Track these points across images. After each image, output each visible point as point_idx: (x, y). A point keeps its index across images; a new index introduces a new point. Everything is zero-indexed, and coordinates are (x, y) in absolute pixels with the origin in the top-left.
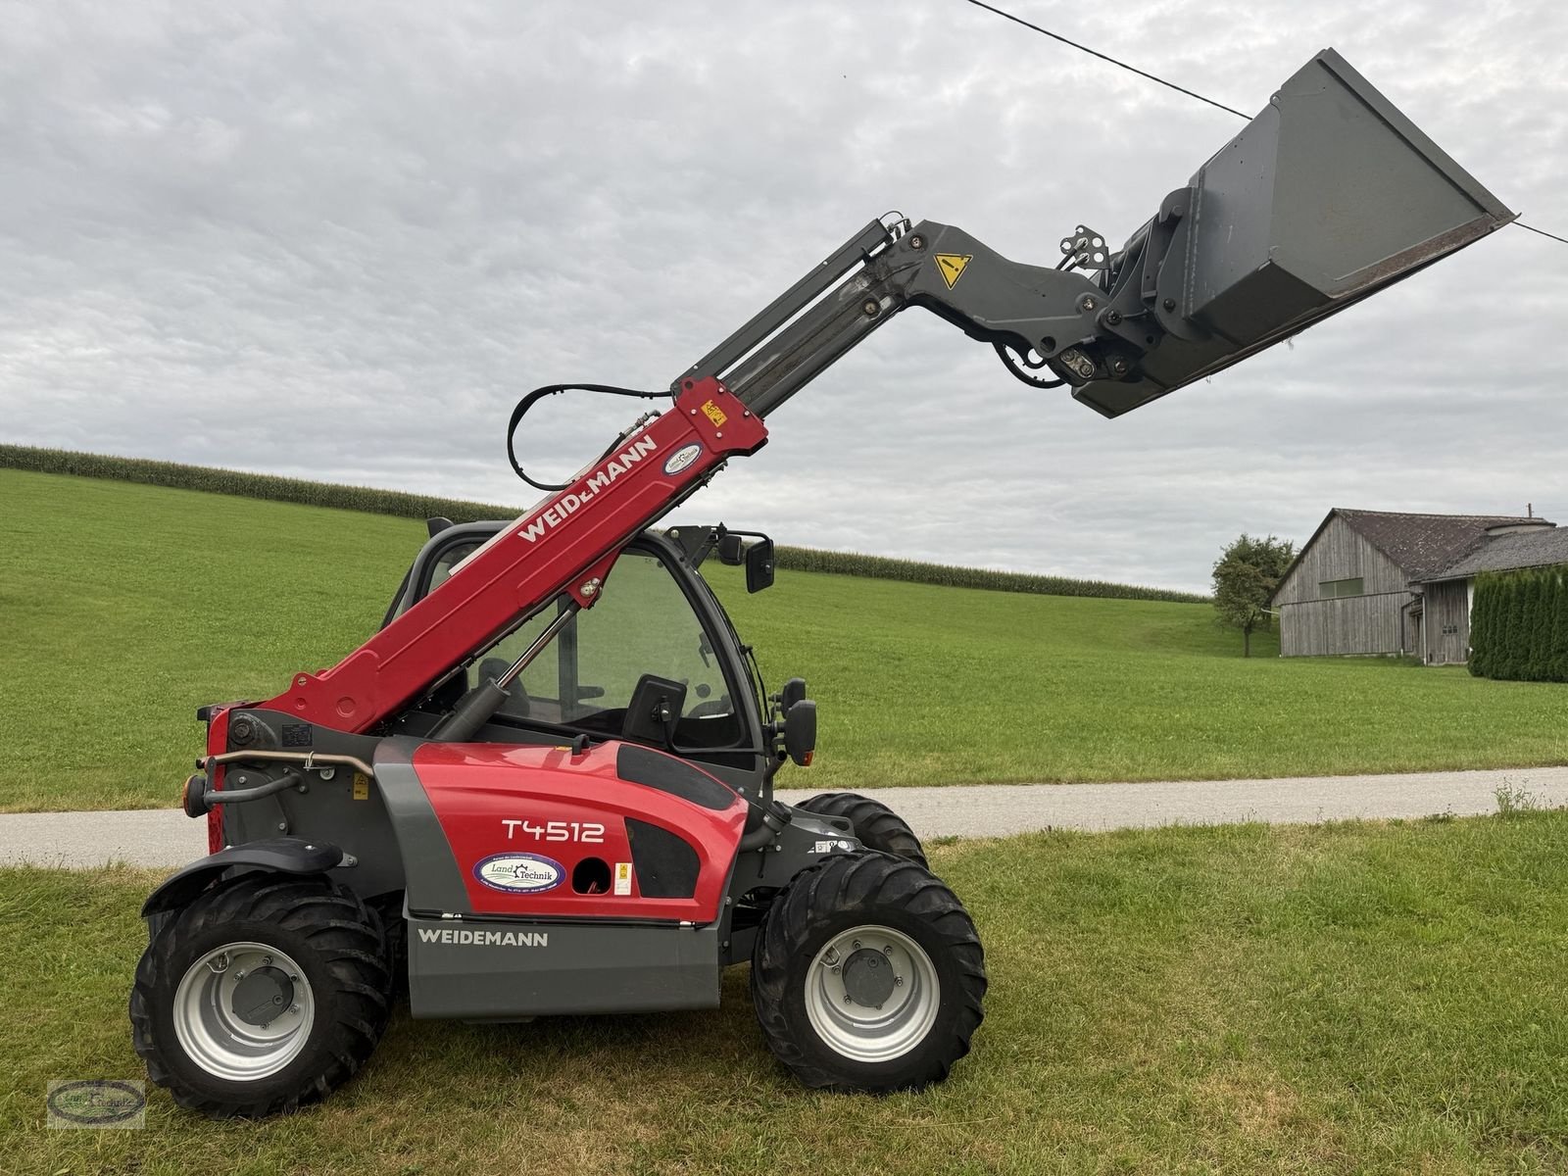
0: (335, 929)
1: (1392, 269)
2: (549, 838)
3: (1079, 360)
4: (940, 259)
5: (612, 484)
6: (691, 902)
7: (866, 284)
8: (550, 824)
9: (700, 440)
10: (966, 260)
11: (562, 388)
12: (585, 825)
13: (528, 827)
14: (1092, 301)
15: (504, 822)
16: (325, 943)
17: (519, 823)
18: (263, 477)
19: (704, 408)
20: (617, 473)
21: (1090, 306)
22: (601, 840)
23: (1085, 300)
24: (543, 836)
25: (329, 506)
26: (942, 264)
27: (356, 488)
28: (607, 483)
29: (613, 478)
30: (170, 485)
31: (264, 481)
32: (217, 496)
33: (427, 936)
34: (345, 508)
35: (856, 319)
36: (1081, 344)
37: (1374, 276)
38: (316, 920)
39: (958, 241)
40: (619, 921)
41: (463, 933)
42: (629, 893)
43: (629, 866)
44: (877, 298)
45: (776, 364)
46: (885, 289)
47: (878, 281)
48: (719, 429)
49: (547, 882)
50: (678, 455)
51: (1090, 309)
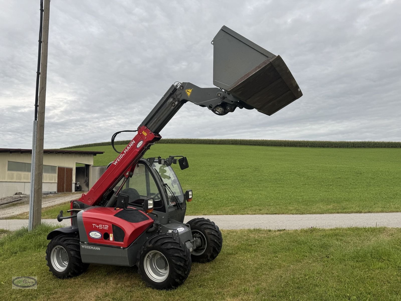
0: (72, 244)
1: (243, 80)
2: (99, 228)
3: (219, 109)
4: (186, 90)
5: (128, 151)
6: (123, 243)
7: (172, 100)
8: (100, 225)
9: (143, 140)
10: (192, 90)
11: (120, 132)
12: (105, 226)
13: (96, 226)
14: (220, 94)
15: (93, 224)
16: (69, 247)
17: (95, 225)
18: (206, 139)
19: (143, 133)
20: (129, 149)
21: (219, 95)
22: (108, 229)
23: (218, 94)
24: (99, 227)
25: (219, 144)
26: (187, 92)
27: (225, 139)
28: (127, 151)
29: (128, 150)
30: (188, 144)
31: (206, 140)
32: (197, 145)
33: (83, 246)
34: (223, 144)
35: (171, 108)
36: (218, 105)
37: (239, 82)
38: (69, 242)
39: (190, 85)
40: (110, 246)
41: (88, 246)
42: (112, 240)
43: (112, 234)
44: (174, 102)
45: (156, 121)
46: (176, 100)
47: (174, 98)
48: (145, 137)
49: (99, 237)
50: (139, 144)
51: (219, 96)
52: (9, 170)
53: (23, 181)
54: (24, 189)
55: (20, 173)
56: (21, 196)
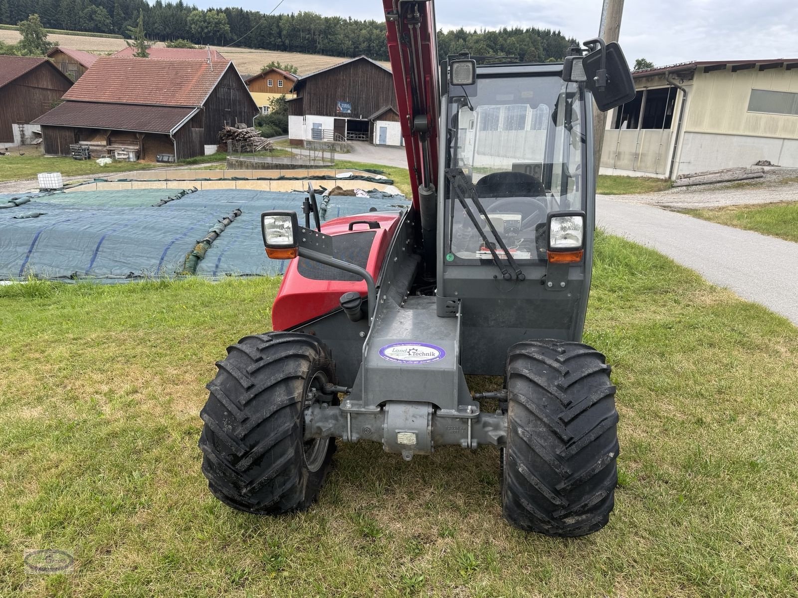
52: (750, 109)
53: (779, 136)
54: (780, 154)
55: (775, 116)
56: (766, 168)
